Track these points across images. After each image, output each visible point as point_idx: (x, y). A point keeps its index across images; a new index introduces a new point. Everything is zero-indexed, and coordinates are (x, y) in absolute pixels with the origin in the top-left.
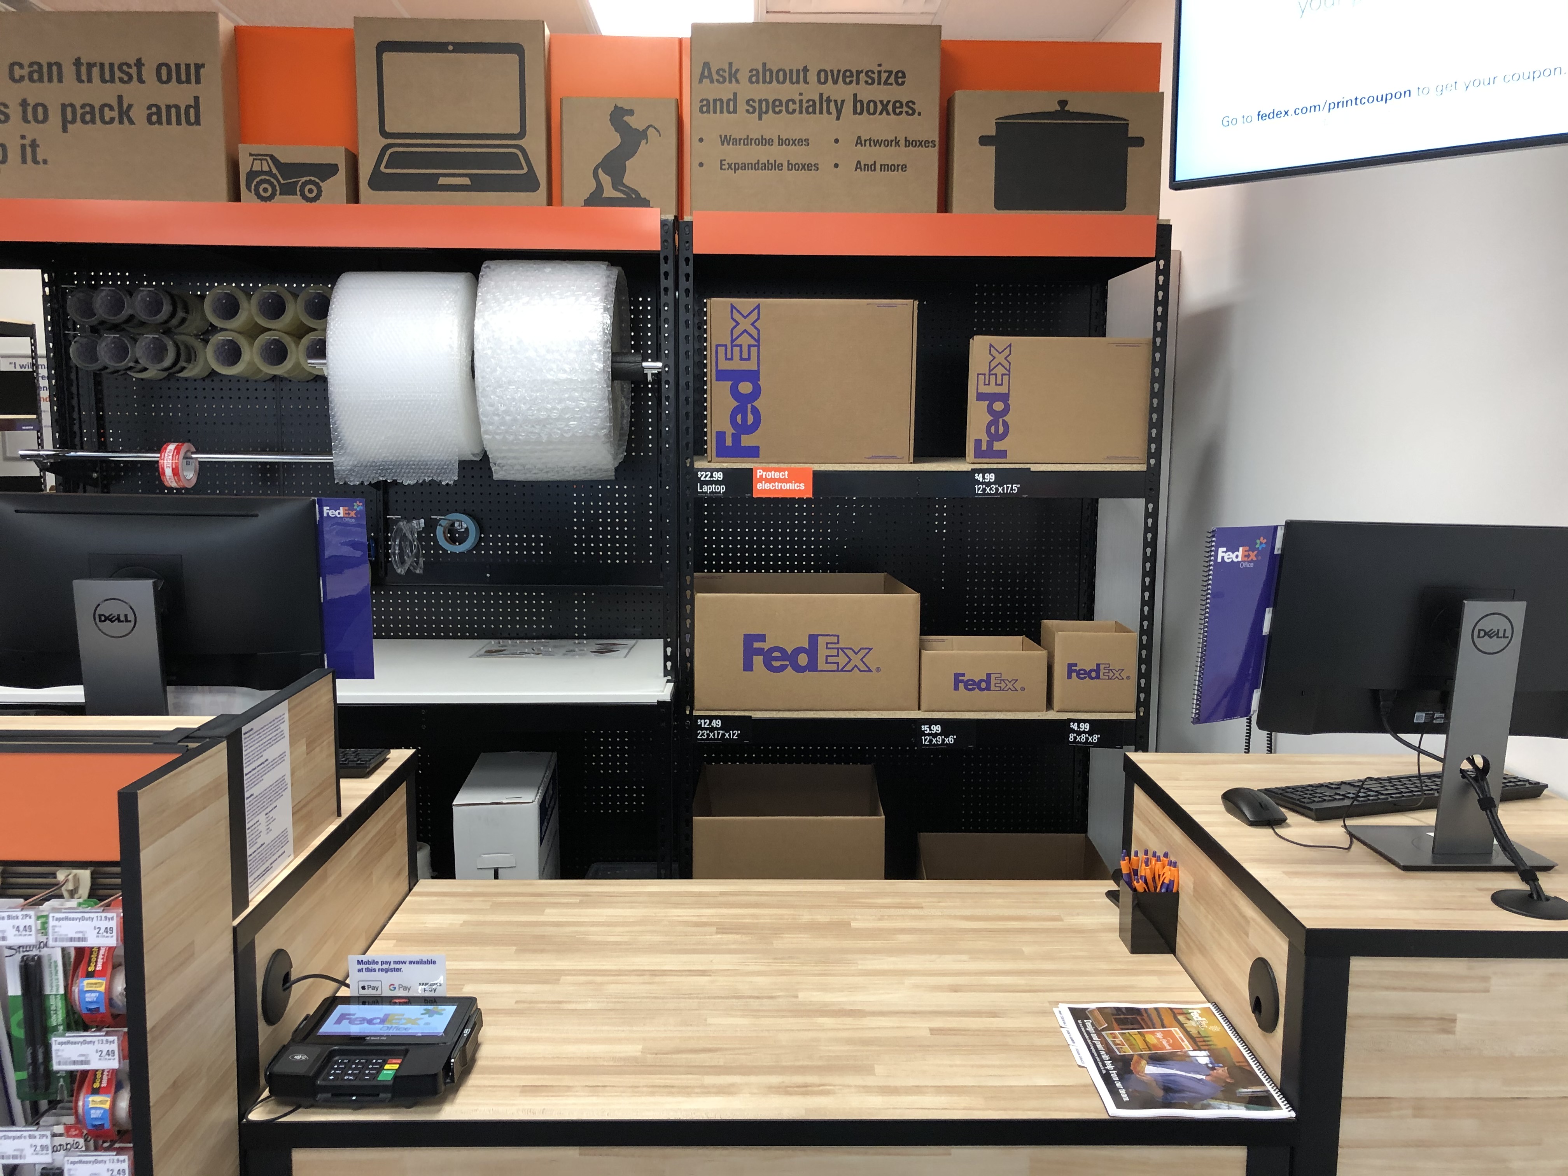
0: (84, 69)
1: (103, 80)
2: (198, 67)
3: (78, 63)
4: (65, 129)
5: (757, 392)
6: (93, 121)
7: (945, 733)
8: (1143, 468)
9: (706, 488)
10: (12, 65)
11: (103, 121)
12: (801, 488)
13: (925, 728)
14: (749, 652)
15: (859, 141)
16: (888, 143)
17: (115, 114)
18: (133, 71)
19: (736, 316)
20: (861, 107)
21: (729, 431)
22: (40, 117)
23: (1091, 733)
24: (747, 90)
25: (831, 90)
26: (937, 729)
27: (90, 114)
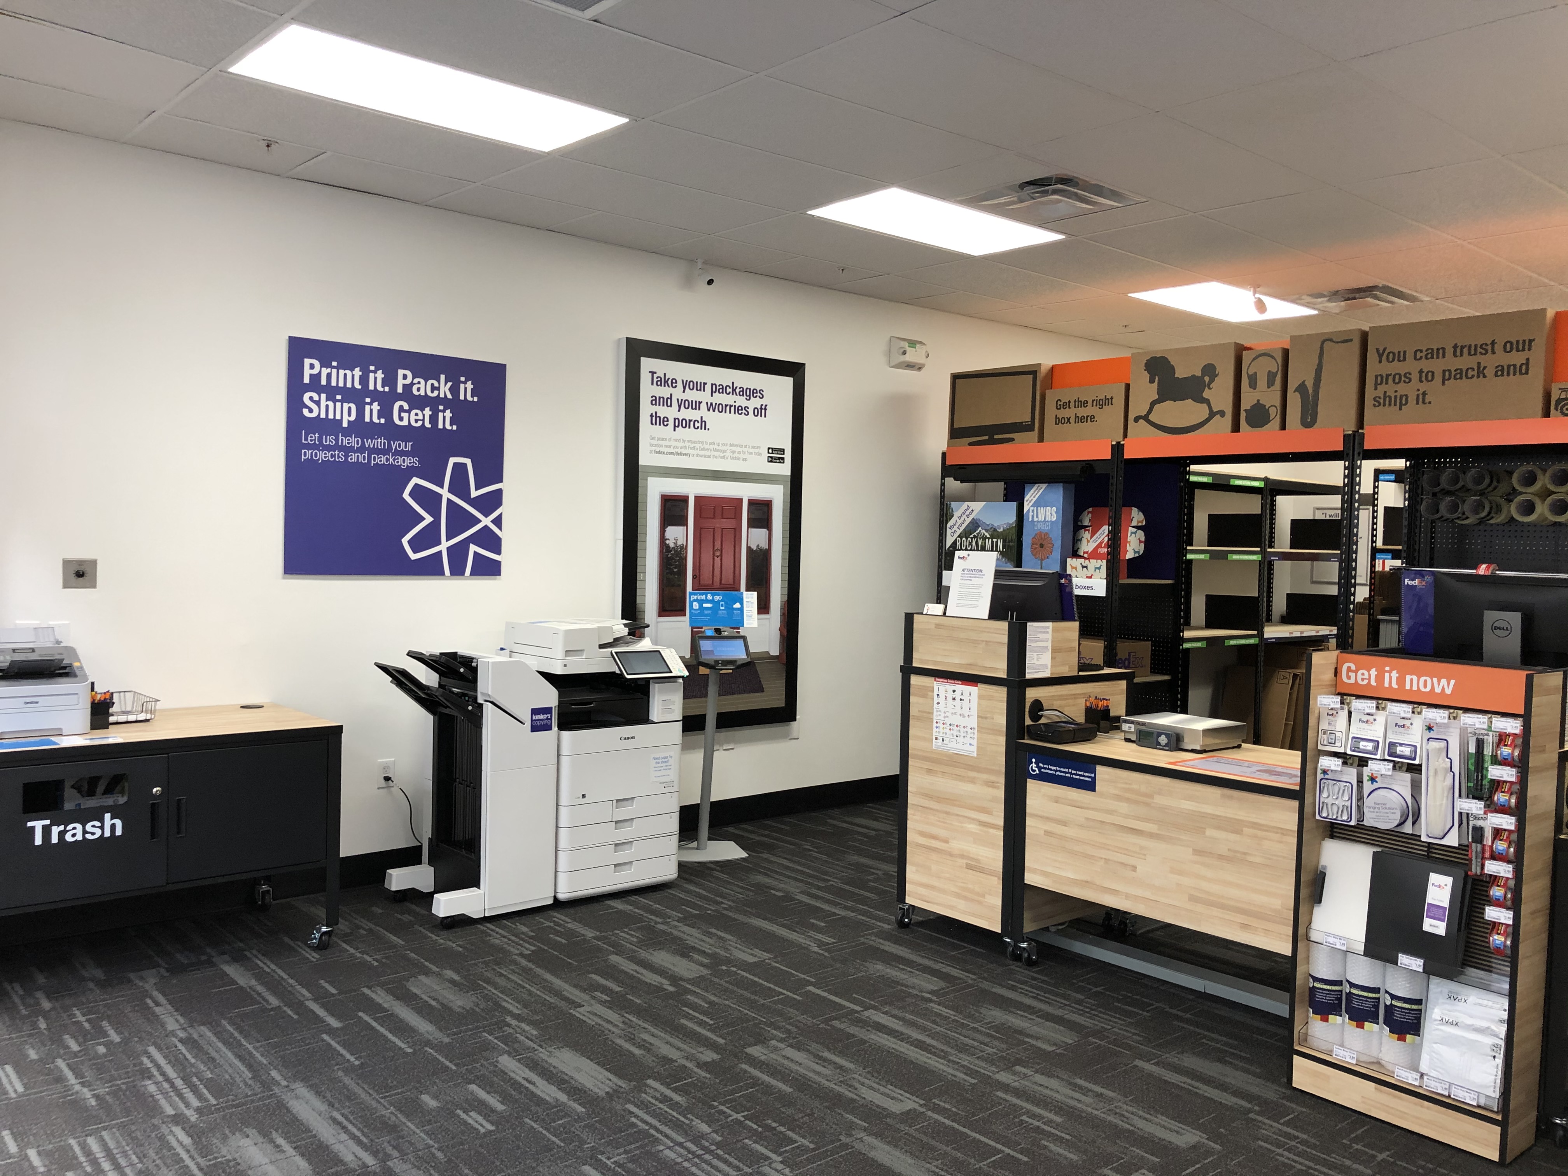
0: (1458, 350)
1: (1470, 355)
2: (1531, 341)
3: (1455, 347)
4: (1443, 384)
6: (1461, 378)
10: (1417, 350)
11: (1467, 377)
17: (1475, 373)
18: (1489, 348)
22: (1430, 378)
27: (1460, 374)
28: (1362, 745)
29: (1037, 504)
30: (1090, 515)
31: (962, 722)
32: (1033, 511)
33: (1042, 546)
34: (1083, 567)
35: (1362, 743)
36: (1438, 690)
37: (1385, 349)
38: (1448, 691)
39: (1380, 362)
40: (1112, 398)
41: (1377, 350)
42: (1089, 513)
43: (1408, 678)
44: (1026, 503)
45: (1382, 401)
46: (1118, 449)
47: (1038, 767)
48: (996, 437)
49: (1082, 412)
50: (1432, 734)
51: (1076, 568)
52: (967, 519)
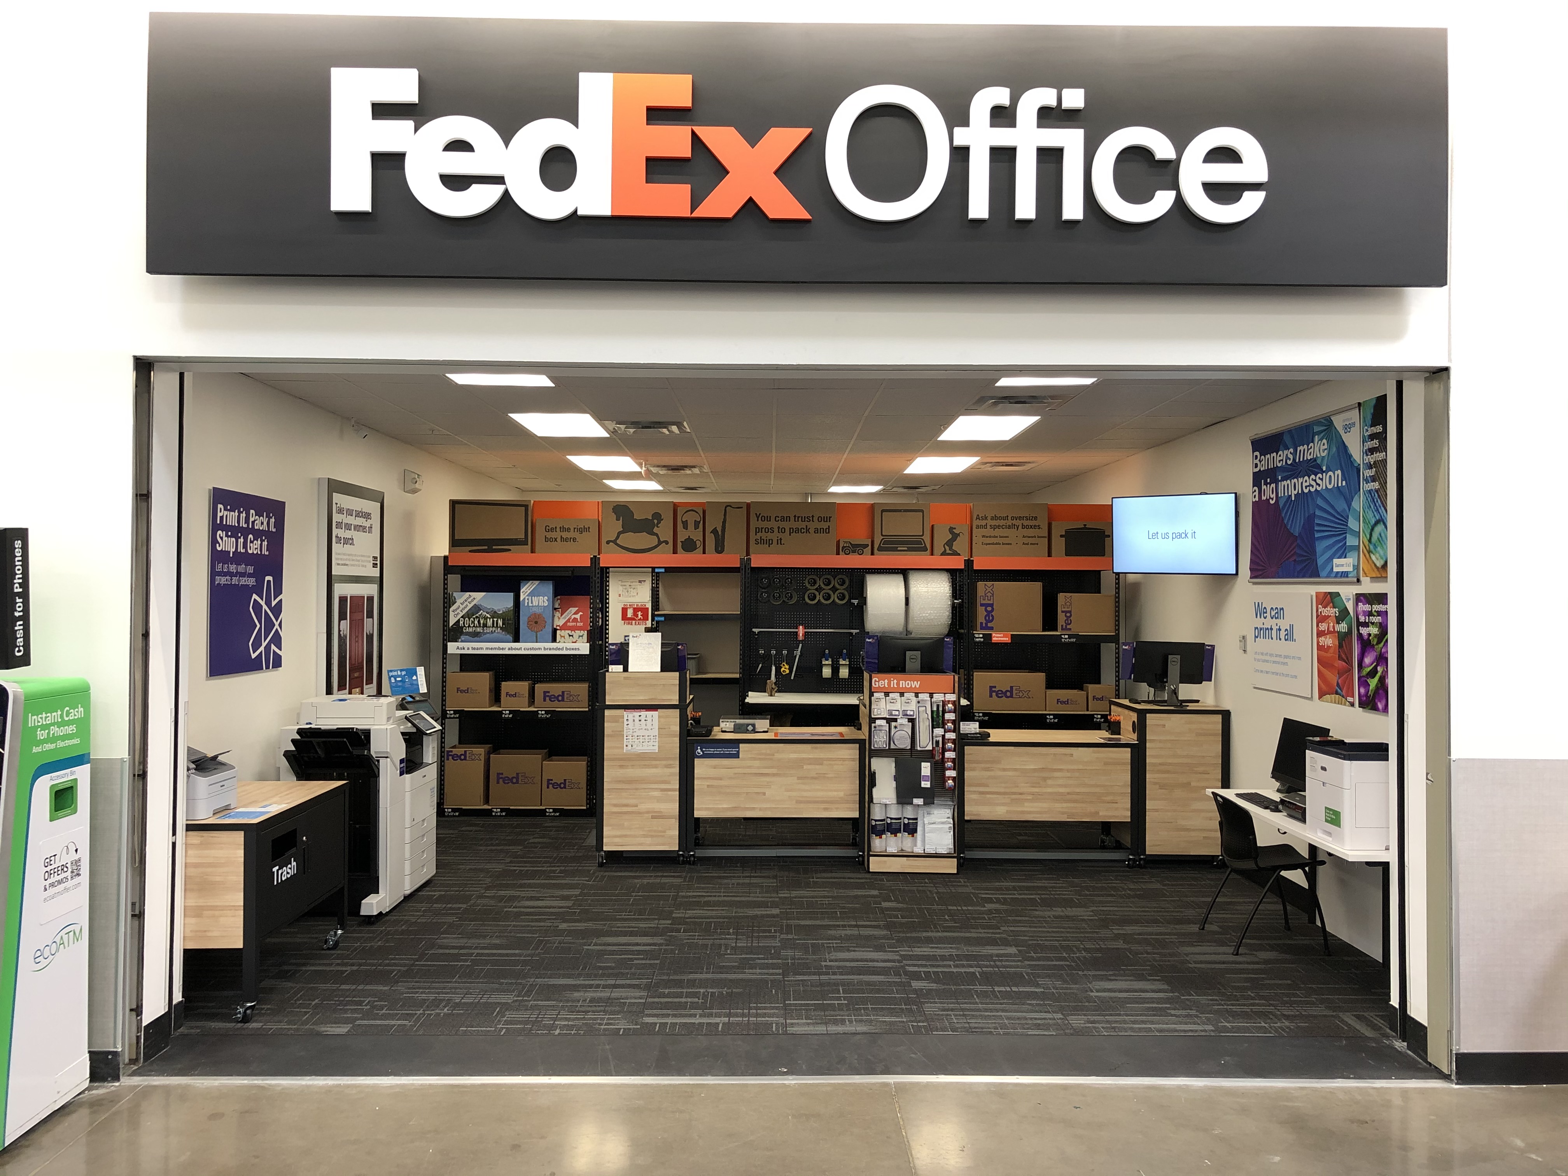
0: (797, 518)
1: (802, 521)
2: (830, 517)
3: (795, 516)
4: (790, 535)
5: (993, 610)
6: (799, 533)
7: (1054, 718)
8: (1114, 634)
9: (977, 640)
10: (776, 517)
11: (802, 533)
12: (1007, 640)
13: (1048, 717)
14: (991, 692)
15: (1024, 537)
16: (1032, 537)
17: (805, 530)
18: (811, 519)
19: (986, 587)
20: (1024, 527)
21: (984, 622)
22: (783, 531)
23: (1101, 718)
24: (990, 522)
25: (1014, 522)
26: (1052, 717)
27: (798, 531)
28: (894, 713)
29: (532, 594)
30: (559, 601)
31: (646, 733)
32: (528, 599)
33: (536, 623)
34: (570, 636)
35: (893, 712)
36: (913, 686)
37: (760, 514)
38: (918, 686)
39: (758, 520)
40: (589, 528)
41: (756, 514)
42: (558, 599)
43: (901, 682)
44: (521, 594)
45: (759, 541)
46: (595, 560)
47: (702, 751)
48: (494, 547)
49: (565, 535)
50: (920, 705)
51: (564, 637)
52: (468, 604)
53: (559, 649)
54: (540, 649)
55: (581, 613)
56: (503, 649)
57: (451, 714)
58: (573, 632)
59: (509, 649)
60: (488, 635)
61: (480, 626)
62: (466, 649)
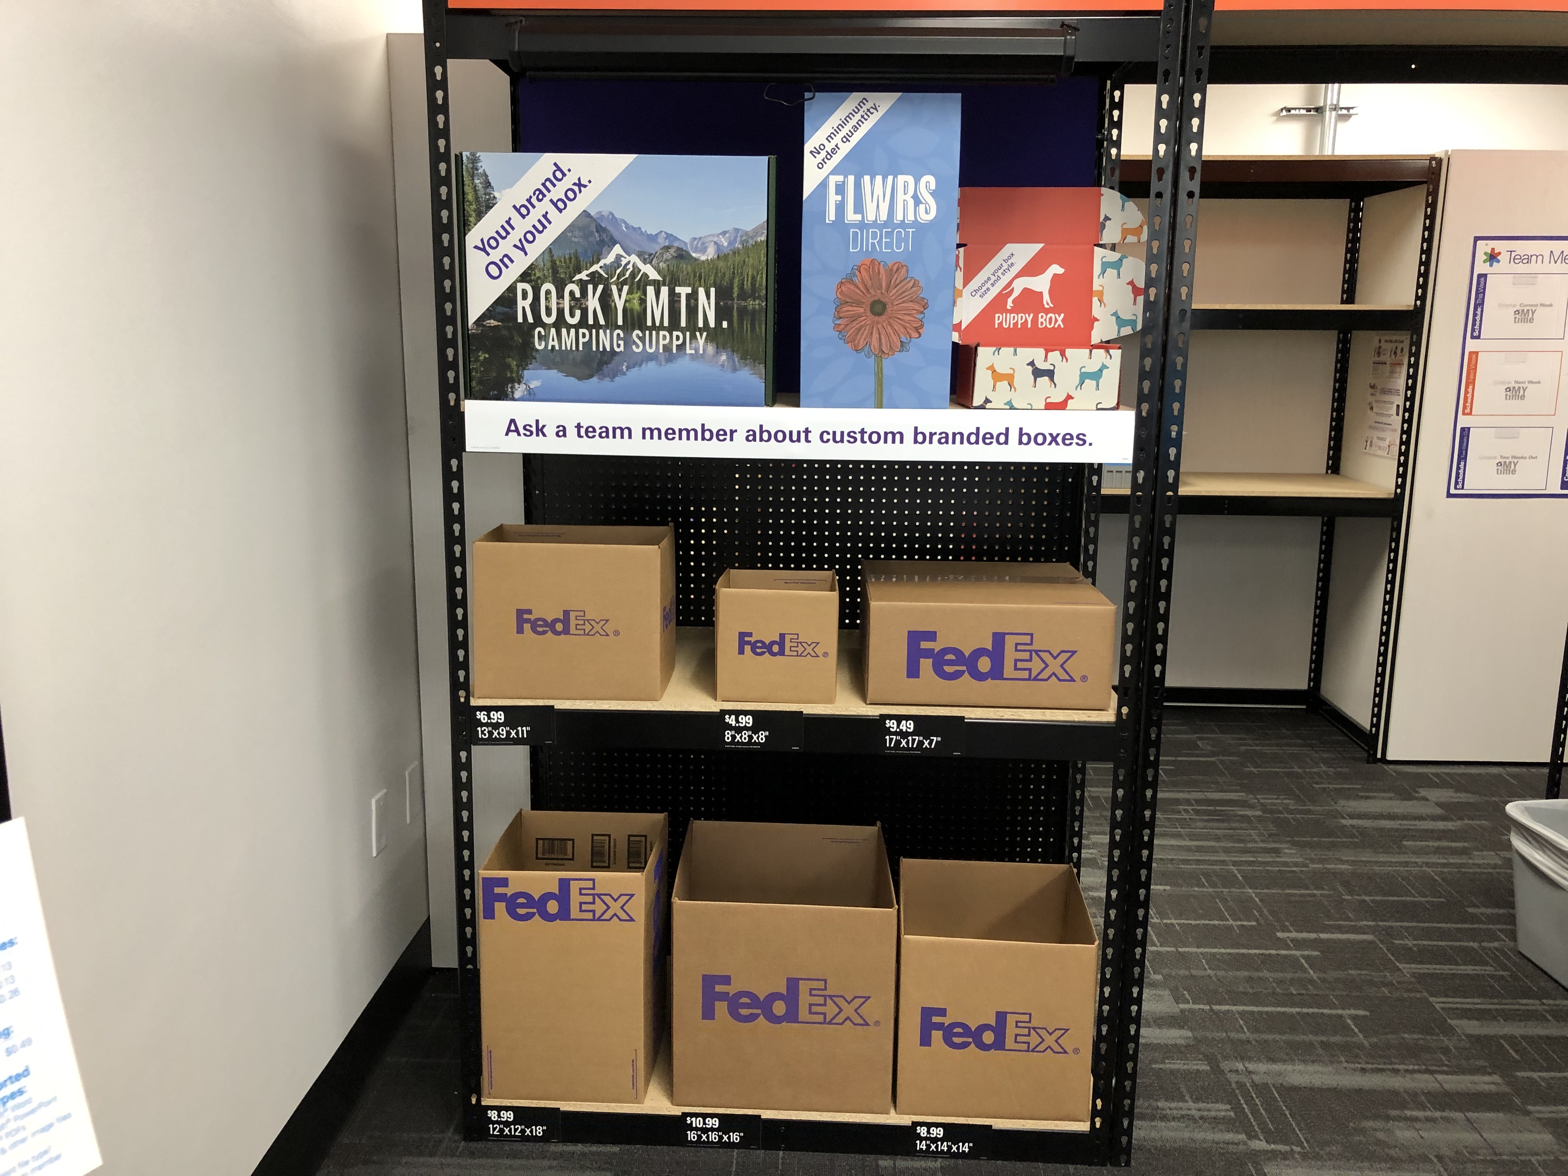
29: (858, 162)
32: (841, 189)
33: (878, 308)
34: (1038, 373)
44: (810, 163)
51: (1009, 379)
52: (553, 213)
53: (987, 438)
54: (896, 436)
55: (1056, 269)
56: (721, 435)
57: (496, 726)
58: (1055, 356)
59: (751, 436)
60: (651, 367)
61: (611, 324)
62: (550, 431)
